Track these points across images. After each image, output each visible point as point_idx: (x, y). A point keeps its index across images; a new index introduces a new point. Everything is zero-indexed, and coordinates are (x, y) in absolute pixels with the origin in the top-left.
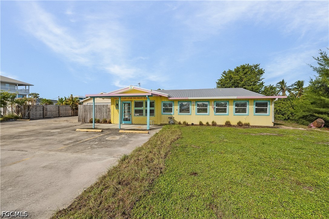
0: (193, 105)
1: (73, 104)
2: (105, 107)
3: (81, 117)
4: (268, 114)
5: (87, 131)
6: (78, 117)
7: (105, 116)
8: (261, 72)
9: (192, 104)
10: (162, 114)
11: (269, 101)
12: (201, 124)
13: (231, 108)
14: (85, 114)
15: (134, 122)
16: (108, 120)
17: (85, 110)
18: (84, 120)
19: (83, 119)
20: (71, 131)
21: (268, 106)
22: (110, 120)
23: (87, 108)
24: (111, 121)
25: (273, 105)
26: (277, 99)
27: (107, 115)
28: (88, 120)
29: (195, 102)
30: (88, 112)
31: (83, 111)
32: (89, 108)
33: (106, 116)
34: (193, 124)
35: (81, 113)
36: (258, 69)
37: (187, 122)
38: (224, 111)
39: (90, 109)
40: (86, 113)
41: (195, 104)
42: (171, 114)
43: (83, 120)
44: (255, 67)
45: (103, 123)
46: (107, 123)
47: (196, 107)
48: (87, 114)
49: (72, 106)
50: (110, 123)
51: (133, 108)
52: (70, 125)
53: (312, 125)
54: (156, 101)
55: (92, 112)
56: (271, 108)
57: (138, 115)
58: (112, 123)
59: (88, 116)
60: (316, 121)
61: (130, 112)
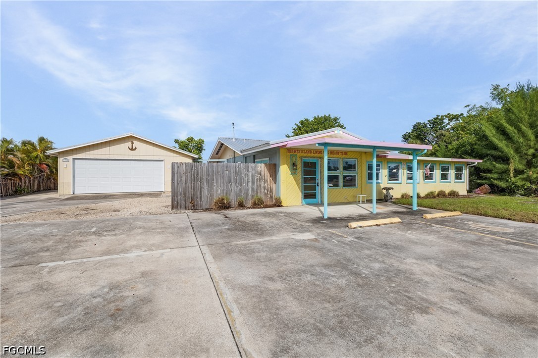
0: (404, 169)
2: (250, 170)
4: (463, 180)
10: (367, 183)
11: (464, 165)
21: (463, 171)
22: (279, 199)
24: (282, 200)
26: (476, 163)
29: (405, 163)
30: (204, 181)
31: (189, 179)
38: (431, 177)
39: (209, 175)
40: (198, 184)
41: (405, 166)
42: (379, 183)
43: (190, 203)
47: (406, 172)
48: (201, 188)
50: (279, 204)
53: (479, 192)
54: (359, 159)
55: (215, 181)
56: (465, 173)
57: (331, 186)
58: (283, 206)
59: (205, 192)
60: (482, 187)
61: (317, 181)
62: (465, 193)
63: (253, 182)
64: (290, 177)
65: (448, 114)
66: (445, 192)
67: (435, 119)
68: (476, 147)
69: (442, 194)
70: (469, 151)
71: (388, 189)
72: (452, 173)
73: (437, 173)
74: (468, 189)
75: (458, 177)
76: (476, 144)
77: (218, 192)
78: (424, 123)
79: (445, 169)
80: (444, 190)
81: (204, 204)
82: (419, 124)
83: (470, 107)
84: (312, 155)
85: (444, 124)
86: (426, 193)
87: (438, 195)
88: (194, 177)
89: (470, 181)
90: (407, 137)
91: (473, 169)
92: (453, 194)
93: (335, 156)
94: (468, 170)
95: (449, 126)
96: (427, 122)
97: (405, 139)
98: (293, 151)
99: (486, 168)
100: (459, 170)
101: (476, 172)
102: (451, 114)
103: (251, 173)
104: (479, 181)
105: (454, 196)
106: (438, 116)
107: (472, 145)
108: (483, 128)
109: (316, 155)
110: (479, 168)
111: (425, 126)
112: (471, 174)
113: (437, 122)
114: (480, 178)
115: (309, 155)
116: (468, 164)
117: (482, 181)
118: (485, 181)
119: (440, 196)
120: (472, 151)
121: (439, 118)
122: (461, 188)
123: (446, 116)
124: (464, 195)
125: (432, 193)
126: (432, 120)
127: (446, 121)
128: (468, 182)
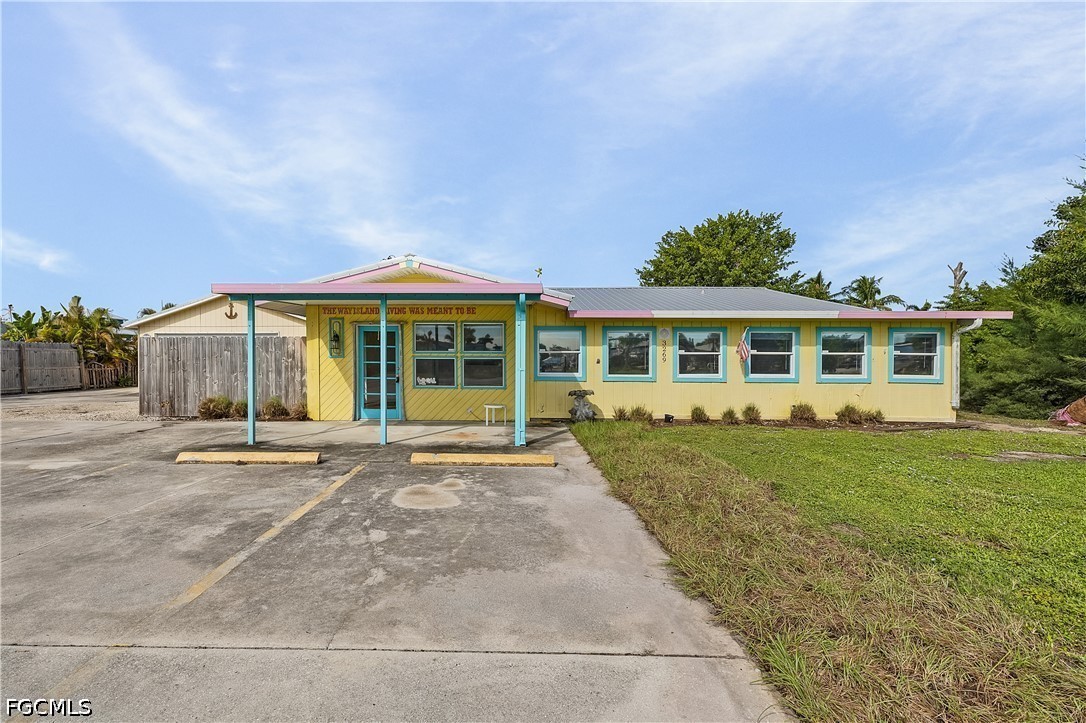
0: (665, 344)
1: (84, 336)
2: (272, 349)
3: (154, 395)
4: (936, 376)
5: (240, 463)
6: (136, 390)
7: (273, 389)
8: (785, 241)
9: (660, 338)
10: (537, 379)
11: (941, 330)
12: (699, 417)
13: (806, 355)
14: (175, 381)
15: (412, 414)
16: (291, 405)
17: (175, 363)
18: (172, 406)
19: (166, 399)
20: (149, 464)
21: (938, 348)
22: (304, 406)
23: (187, 352)
24: (310, 408)
25: (956, 344)
26: (978, 323)
27: (283, 383)
28: (193, 408)
29: (669, 329)
30: (190, 369)
31: (165, 365)
32: (196, 350)
33: (278, 387)
34: (668, 419)
35: (155, 375)
36: (775, 230)
37: (648, 409)
38: (782, 366)
39: (197, 359)
40: (180, 374)
41: (669, 338)
42: (574, 380)
43: (167, 406)
44: (765, 223)
45: (269, 420)
46: (291, 420)
47: (673, 352)
48: (185, 381)
49: (84, 348)
50: (303, 417)
51: (409, 356)
52: (113, 430)
53: (1066, 417)
54: (509, 323)
55: (208, 370)
56: (947, 355)
57: (431, 383)
58: (312, 420)
59: (192, 387)
61: (397, 372)
62: (950, 417)
63: (279, 372)
71: (579, 395)
72: (877, 355)
74: (956, 404)
77: (214, 390)
79: (842, 344)
81: (190, 407)
88: (174, 361)
93: (441, 316)
98: (337, 310)
109: (391, 316)
115: (373, 316)
116: (956, 325)
128: (956, 383)
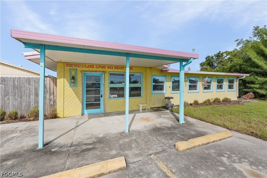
0: (186, 81)
4: (234, 89)
10: (152, 94)
11: (235, 78)
15: (108, 110)
22: (55, 111)
26: (244, 77)
34: (191, 104)
42: (163, 93)
47: (188, 84)
51: (107, 86)
53: (246, 97)
54: (144, 74)
56: (236, 84)
57: (115, 97)
58: (59, 117)
60: (249, 94)
61: (101, 93)
62: (236, 99)
64: (69, 90)
65: (226, 51)
66: (219, 99)
67: (218, 54)
68: (243, 66)
69: (217, 101)
70: (238, 70)
71: (169, 98)
72: (226, 84)
73: (214, 84)
74: (238, 96)
75: (230, 87)
76: (243, 65)
78: (212, 56)
79: (220, 82)
80: (218, 97)
82: (209, 57)
83: (239, 41)
84: (95, 69)
85: (224, 57)
86: (204, 101)
87: (214, 102)
89: (239, 90)
90: (203, 64)
91: (241, 81)
92: (226, 101)
93: (119, 70)
94: (238, 82)
95: (226, 58)
96: (214, 56)
97: (201, 66)
98: (73, 65)
99: (250, 80)
100: (231, 82)
101: (244, 84)
102: (228, 51)
103: (33, 86)
104: (245, 90)
105: (227, 102)
106: (220, 52)
107: (241, 65)
108: (248, 54)
109: (99, 69)
110: (245, 81)
111: (212, 58)
112: (240, 85)
113: (219, 55)
114: (246, 87)
115: (91, 69)
116: (238, 77)
117: (248, 90)
118: (250, 90)
119: (215, 102)
120: (241, 70)
121: (221, 53)
122: (233, 95)
123: (225, 52)
124: (235, 101)
125: (209, 100)
126: (217, 54)
127: (225, 55)
128: (238, 91)
